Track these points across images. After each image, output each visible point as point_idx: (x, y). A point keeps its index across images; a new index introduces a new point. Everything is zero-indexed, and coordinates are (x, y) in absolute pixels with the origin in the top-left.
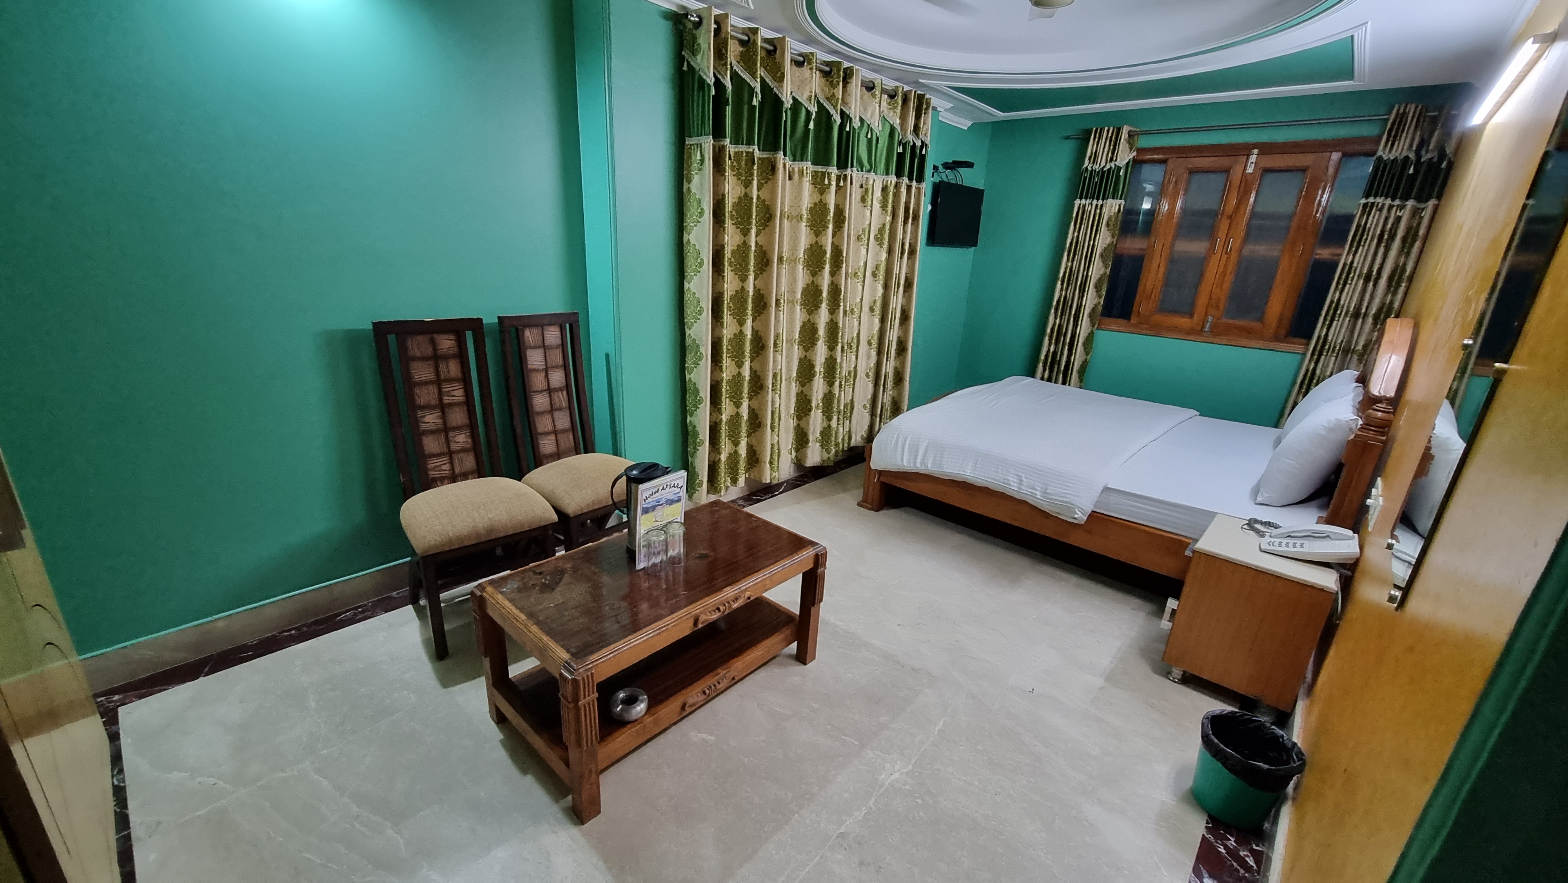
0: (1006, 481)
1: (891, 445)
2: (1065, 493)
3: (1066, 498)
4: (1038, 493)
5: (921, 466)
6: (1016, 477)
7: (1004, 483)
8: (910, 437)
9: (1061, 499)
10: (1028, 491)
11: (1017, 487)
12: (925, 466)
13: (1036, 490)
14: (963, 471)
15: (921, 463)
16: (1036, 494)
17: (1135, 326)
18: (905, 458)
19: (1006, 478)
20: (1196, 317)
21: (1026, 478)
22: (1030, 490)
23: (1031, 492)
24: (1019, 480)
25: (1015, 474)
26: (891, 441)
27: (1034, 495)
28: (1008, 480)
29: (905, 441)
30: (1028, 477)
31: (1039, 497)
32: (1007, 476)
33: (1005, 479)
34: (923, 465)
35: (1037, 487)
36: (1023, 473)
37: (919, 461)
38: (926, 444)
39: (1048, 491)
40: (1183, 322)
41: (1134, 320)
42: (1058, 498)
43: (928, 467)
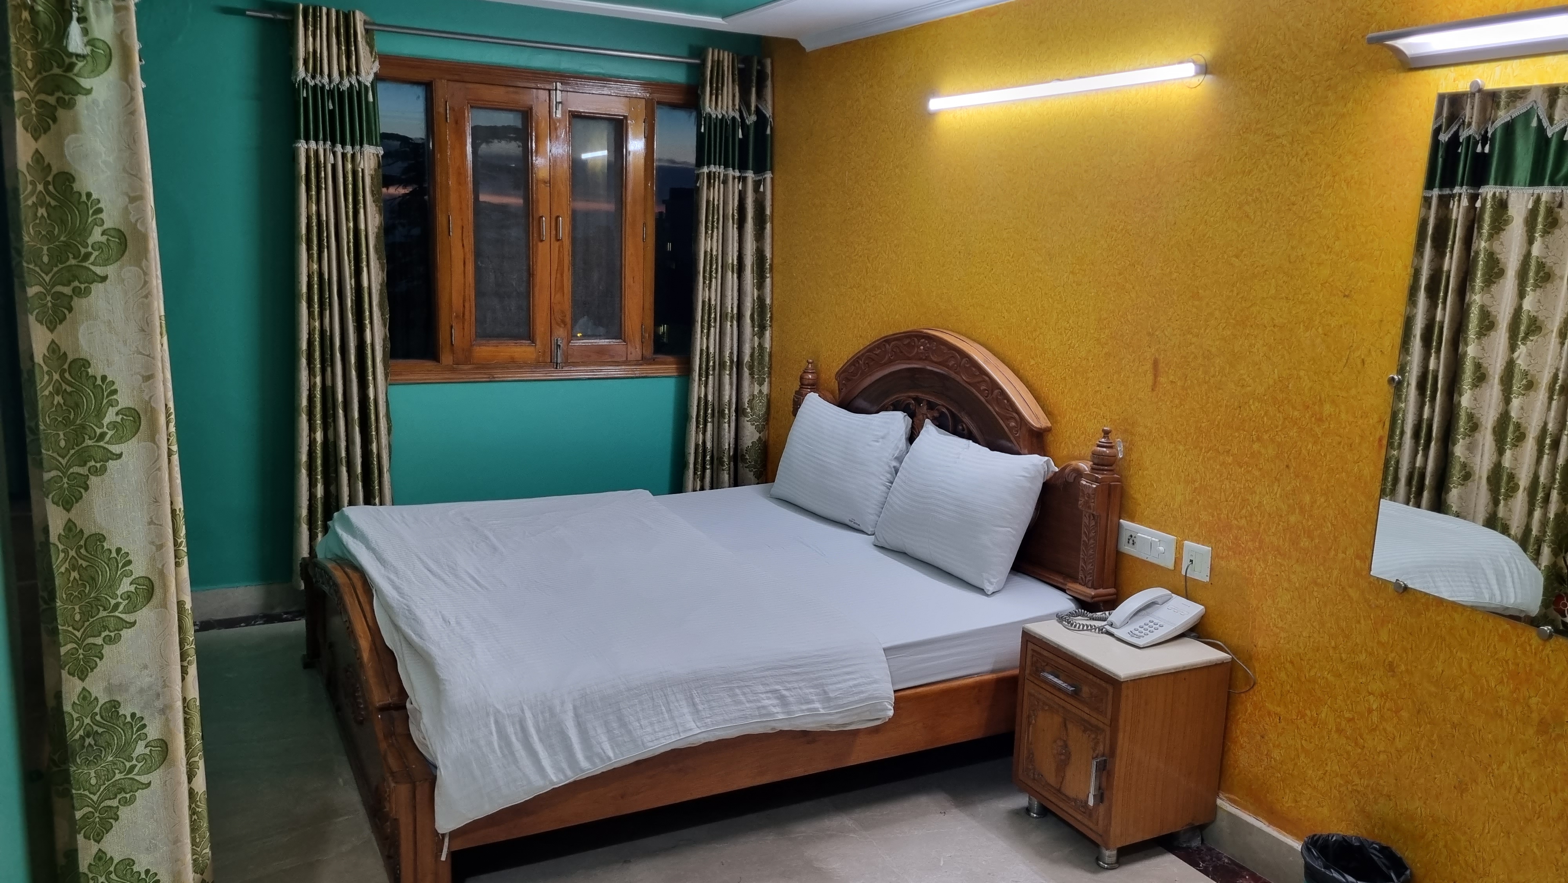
0: (763, 712)
1: (494, 751)
2: (855, 686)
3: (862, 692)
4: (817, 705)
5: (593, 764)
6: (769, 695)
7: (761, 716)
8: (528, 715)
9: (856, 698)
10: (802, 711)
11: (783, 713)
12: (602, 760)
13: (812, 702)
14: (685, 731)
15: (588, 758)
16: (816, 709)
17: (453, 370)
18: (546, 763)
19: (759, 704)
20: (538, 342)
21: (787, 690)
22: (804, 707)
23: (808, 710)
24: (777, 698)
25: (767, 692)
26: (490, 744)
27: (814, 713)
28: (764, 707)
29: (524, 729)
30: (789, 686)
31: (822, 711)
32: (758, 701)
33: (758, 708)
34: (597, 761)
35: (811, 697)
36: (777, 683)
37: (580, 756)
38: (571, 714)
39: (832, 695)
40: (522, 350)
41: (446, 358)
42: (852, 699)
43: (609, 759)
